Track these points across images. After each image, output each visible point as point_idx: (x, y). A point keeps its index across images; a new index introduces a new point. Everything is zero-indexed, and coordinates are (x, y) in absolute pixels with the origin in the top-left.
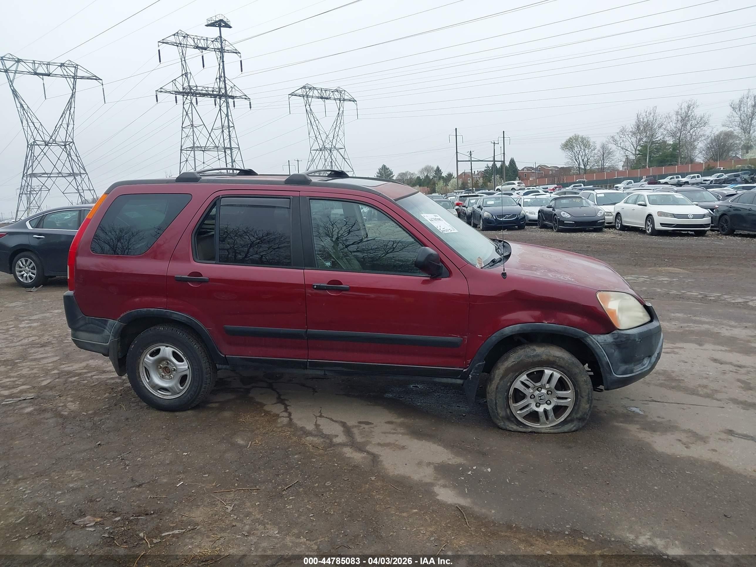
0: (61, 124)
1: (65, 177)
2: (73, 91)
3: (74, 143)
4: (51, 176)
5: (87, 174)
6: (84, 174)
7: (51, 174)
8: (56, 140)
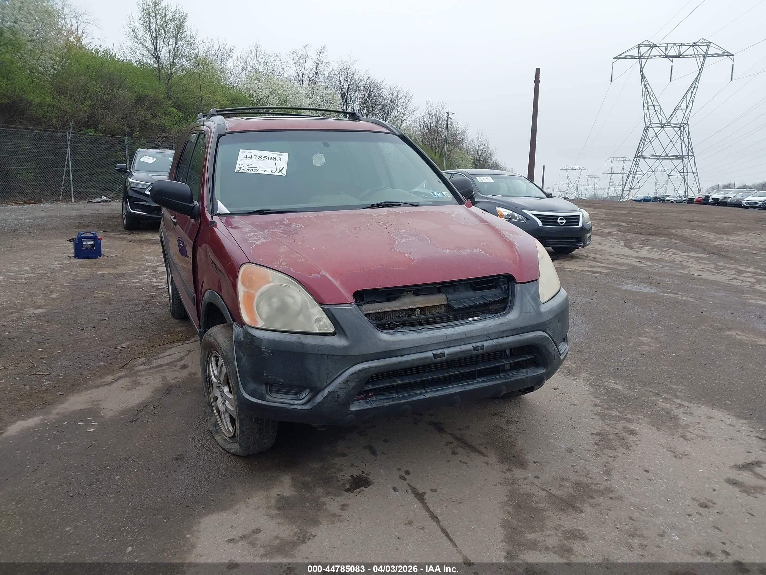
0: (680, 106)
1: (671, 159)
2: (700, 70)
3: (688, 125)
4: (660, 158)
5: (694, 157)
6: (691, 156)
7: (660, 156)
8: (671, 122)
